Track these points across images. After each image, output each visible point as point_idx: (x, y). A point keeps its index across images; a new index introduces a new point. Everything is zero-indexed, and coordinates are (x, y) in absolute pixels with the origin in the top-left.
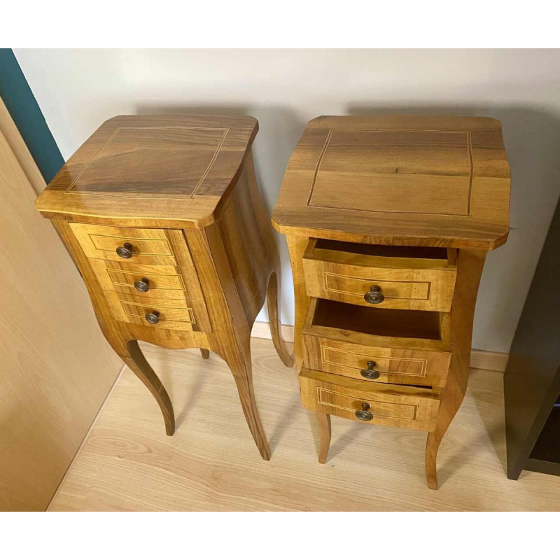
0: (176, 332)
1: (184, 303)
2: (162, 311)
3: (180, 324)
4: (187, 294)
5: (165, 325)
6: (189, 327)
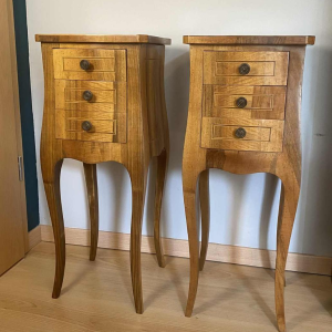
0: (100, 144)
1: (111, 115)
2: (95, 123)
3: (104, 136)
4: (116, 107)
5: (93, 138)
6: (110, 138)
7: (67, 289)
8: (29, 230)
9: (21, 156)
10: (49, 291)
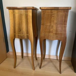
7: (17, 66)
8: (7, 52)
9: (4, 37)
10: (13, 67)
